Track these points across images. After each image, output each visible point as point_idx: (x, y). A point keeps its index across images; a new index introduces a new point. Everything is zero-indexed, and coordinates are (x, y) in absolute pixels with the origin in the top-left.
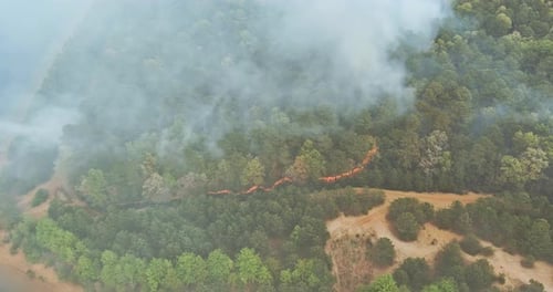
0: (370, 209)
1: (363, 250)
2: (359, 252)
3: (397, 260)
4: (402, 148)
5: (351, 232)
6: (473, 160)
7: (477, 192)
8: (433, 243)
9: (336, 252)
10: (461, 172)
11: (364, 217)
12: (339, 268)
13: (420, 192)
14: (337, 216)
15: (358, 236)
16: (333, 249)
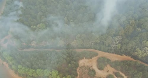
0: (93, 57)
1: (87, 71)
2: (86, 72)
3: (96, 76)
4: (106, 41)
5: (86, 65)
6: (127, 48)
7: (126, 55)
8: (107, 72)
9: (80, 70)
10: (123, 50)
11: (91, 60)
12: (80, 76)
13: (109, 53)
14: (83, 58)
15: (87, 66)
16: (79, 70)
